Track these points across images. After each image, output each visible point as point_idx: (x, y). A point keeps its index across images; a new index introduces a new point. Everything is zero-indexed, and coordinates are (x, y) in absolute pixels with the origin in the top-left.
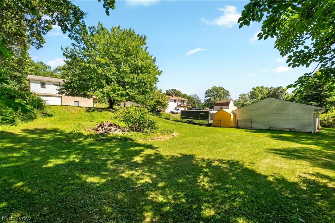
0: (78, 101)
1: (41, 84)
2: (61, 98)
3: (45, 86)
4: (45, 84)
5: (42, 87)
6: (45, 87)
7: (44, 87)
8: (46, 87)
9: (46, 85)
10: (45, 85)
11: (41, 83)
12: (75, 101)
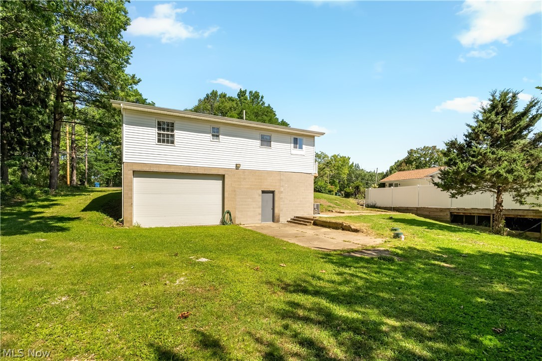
0: (273, 192)
1: (159, 129)
2: (221, 182)
3: (173, 136)
4: (171, 127)
5: (164, 141)
6: (173, 142)
7: (168, 142)
8: (176, 139)
9: (176, 131)
10: (172, 131)
11: (159, 124)
12: (263, 192)
